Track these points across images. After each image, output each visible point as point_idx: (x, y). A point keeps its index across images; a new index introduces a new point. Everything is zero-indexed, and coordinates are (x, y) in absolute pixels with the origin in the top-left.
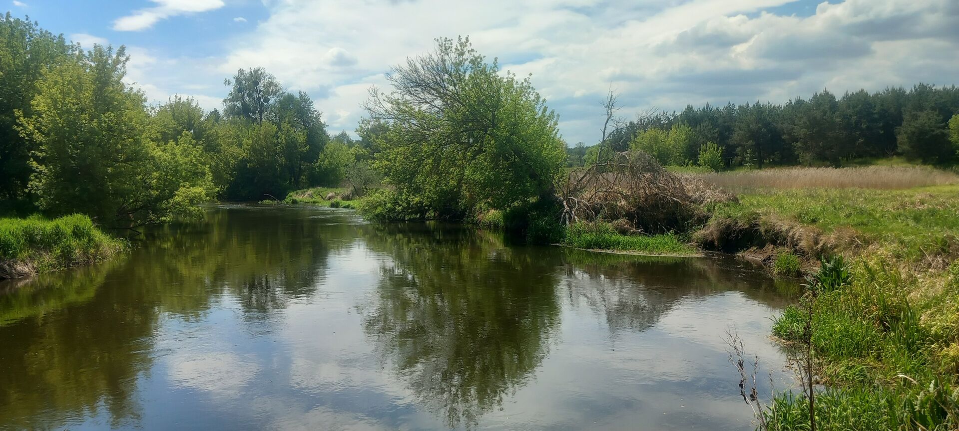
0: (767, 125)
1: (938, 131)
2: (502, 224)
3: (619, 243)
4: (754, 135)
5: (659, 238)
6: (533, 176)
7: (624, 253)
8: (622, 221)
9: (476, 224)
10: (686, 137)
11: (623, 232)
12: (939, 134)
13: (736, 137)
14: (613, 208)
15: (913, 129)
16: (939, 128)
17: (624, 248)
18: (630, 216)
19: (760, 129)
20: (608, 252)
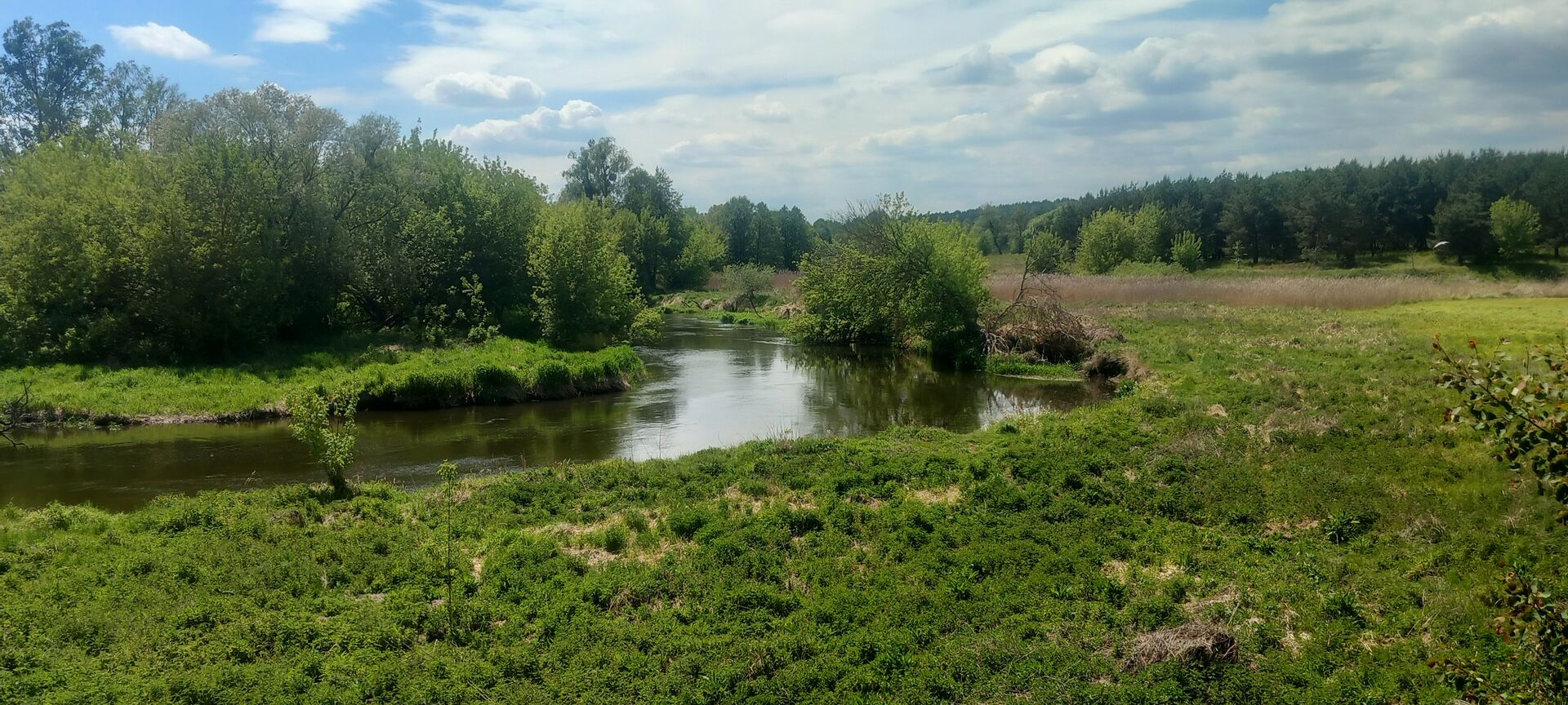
0: (1265, 207)
1: (1477, 223)
2: (929, 350)
3: (1026, 371)
4: (1247, 220)
5: (1059, 367)
6: (960, 310)
7: (1030, 378)
8: (1032, 353)
9: (903, 348)
10: (1158, 222)
11: (1032, 362)
12: (1479, 226)
13: (1223, 223)
14: (1027, 341)
15: (1445, 220)
16: (1479, 217)
17: (1030, 374)
18: (1039, 348)
19: (1255, 212)
20: (1019, 377)
